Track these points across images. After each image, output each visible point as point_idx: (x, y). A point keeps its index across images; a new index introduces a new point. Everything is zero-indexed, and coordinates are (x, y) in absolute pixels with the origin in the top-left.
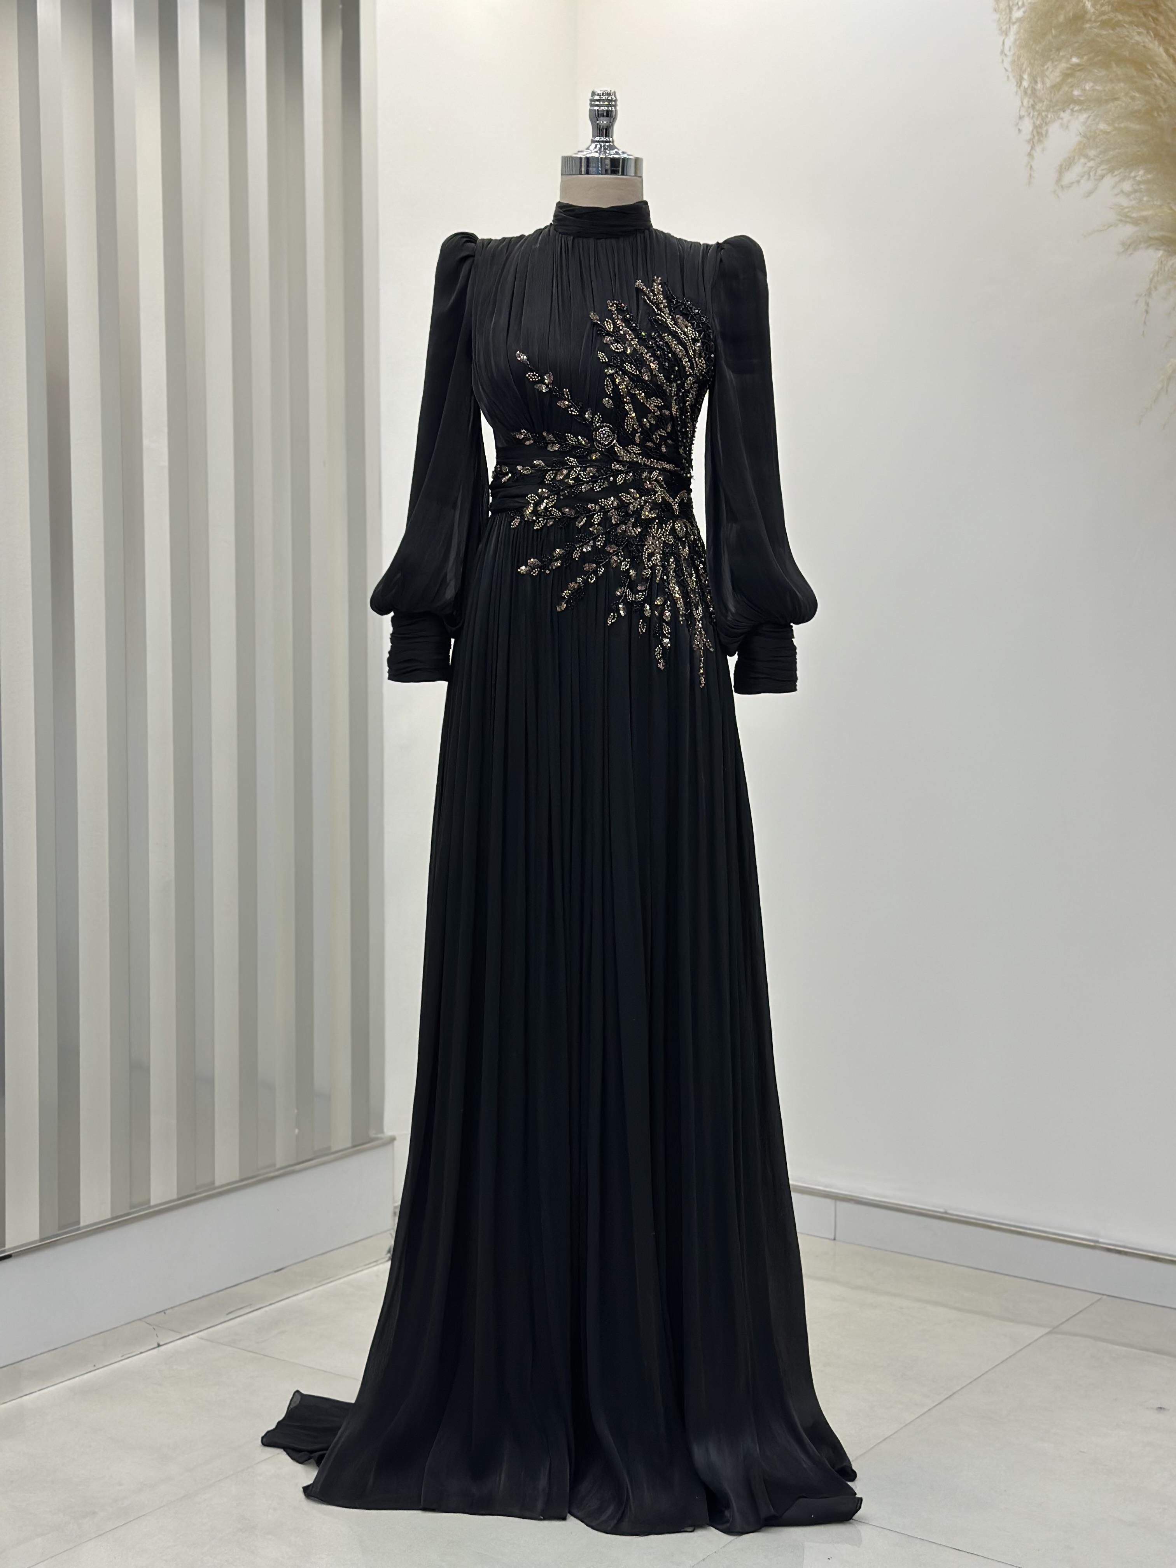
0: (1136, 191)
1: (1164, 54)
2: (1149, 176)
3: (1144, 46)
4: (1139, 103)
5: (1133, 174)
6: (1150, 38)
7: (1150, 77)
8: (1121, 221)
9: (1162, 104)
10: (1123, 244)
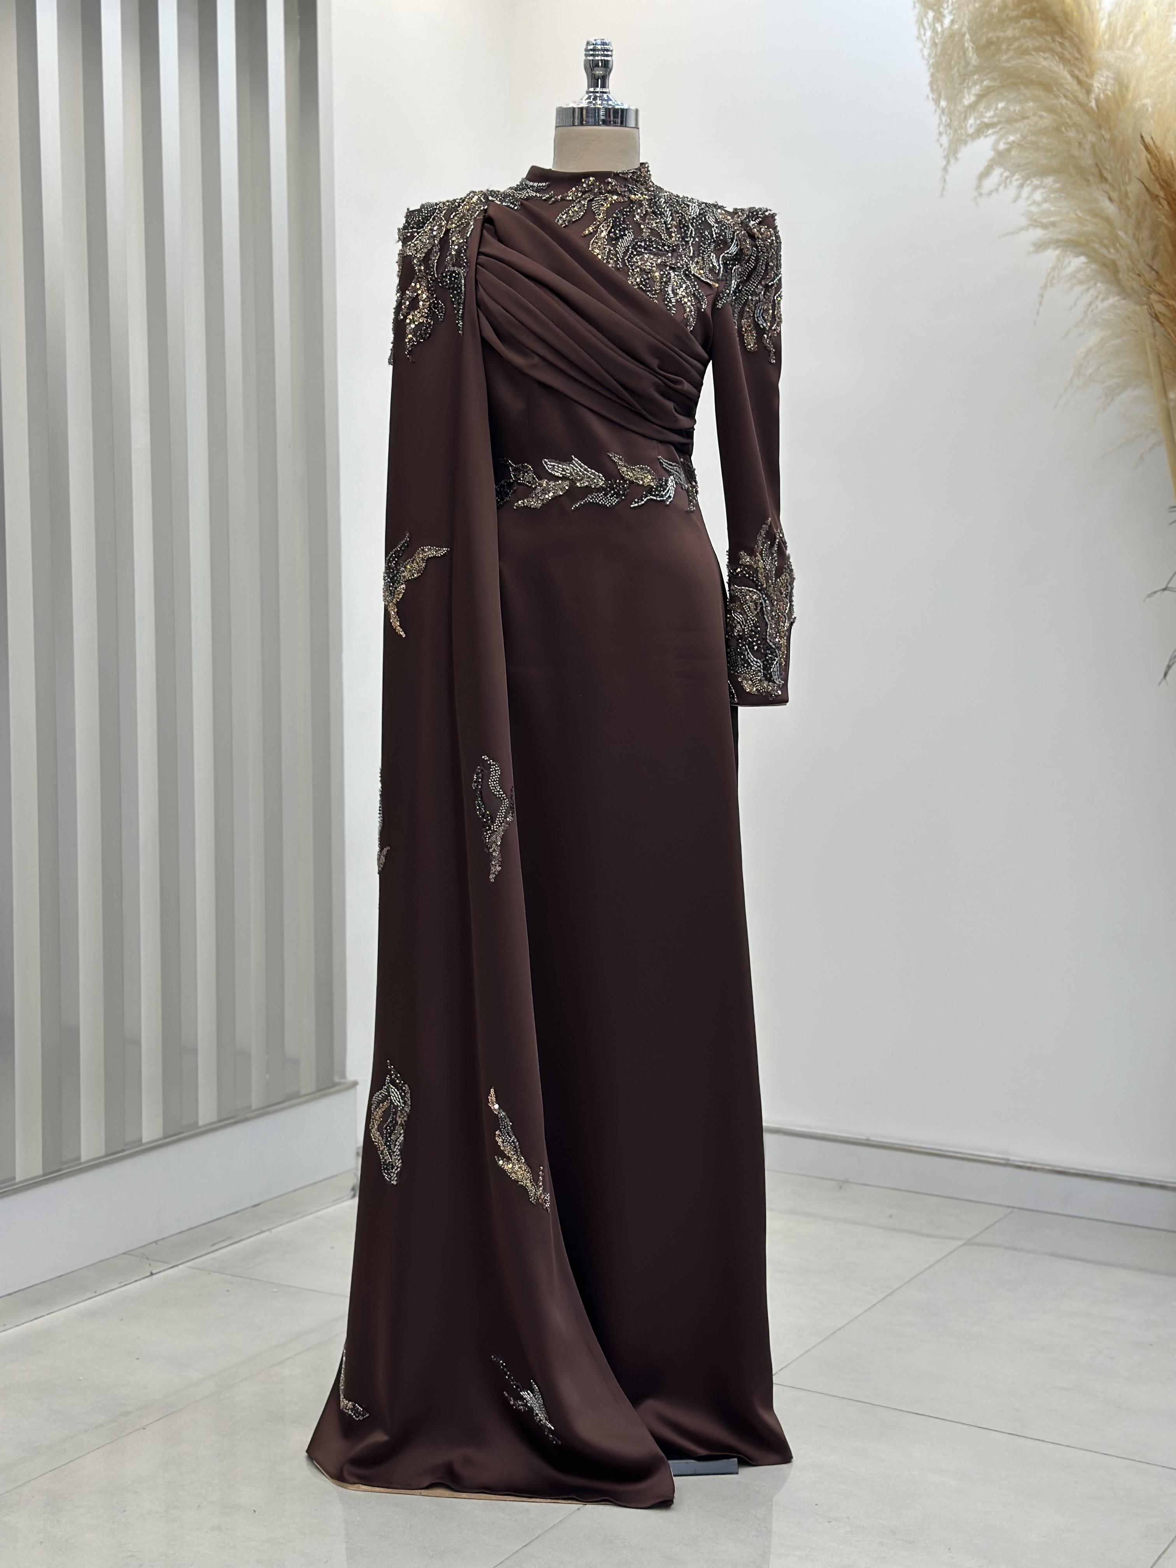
0: (1045, 201)
1: (1069, 76)
2: (1058, 185)
3: (1050, 71)
4: (1047, 120)
5: (1044, 184)
6: (1055, 63)
7: (1057, 97)
8: (1032, 225)
9: (1068, 120)
10: (1035, 245)
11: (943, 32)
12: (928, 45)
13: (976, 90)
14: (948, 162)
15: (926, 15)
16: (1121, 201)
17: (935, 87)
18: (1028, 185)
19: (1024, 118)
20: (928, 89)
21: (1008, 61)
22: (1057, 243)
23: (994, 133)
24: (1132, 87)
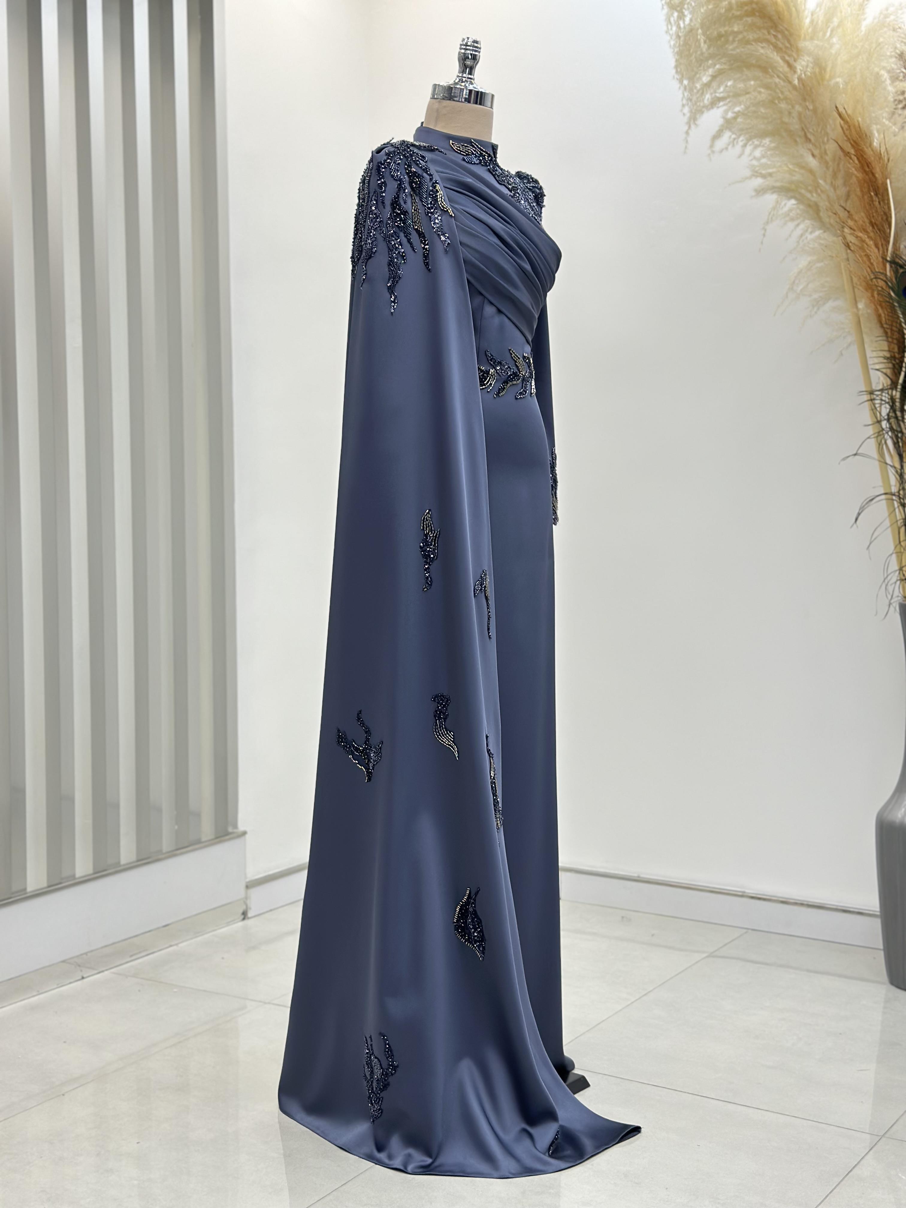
0: (763, 156)
1: (781, 61)
2: (773, 145)
3: (766, 57)
4: (764, 95)
5: (762, 144)
6: (770, 50)
7: (772, 77)
8: (753, 175)
9: (780, 95)
10: (756, 190)
11: (684, 27)
12: (674, 37)
13: (711, 71)
14: (690, 127)
15: (672, 14)
16: (822, 157)
17: (679, 70)
18: (750, 145)
19: (748, 93)
20: (674, 71)
21: (733, 50)
22: (774, 189)
23: (724, 105)
24: (828, 69)
